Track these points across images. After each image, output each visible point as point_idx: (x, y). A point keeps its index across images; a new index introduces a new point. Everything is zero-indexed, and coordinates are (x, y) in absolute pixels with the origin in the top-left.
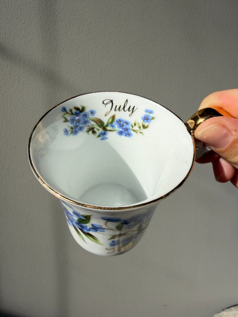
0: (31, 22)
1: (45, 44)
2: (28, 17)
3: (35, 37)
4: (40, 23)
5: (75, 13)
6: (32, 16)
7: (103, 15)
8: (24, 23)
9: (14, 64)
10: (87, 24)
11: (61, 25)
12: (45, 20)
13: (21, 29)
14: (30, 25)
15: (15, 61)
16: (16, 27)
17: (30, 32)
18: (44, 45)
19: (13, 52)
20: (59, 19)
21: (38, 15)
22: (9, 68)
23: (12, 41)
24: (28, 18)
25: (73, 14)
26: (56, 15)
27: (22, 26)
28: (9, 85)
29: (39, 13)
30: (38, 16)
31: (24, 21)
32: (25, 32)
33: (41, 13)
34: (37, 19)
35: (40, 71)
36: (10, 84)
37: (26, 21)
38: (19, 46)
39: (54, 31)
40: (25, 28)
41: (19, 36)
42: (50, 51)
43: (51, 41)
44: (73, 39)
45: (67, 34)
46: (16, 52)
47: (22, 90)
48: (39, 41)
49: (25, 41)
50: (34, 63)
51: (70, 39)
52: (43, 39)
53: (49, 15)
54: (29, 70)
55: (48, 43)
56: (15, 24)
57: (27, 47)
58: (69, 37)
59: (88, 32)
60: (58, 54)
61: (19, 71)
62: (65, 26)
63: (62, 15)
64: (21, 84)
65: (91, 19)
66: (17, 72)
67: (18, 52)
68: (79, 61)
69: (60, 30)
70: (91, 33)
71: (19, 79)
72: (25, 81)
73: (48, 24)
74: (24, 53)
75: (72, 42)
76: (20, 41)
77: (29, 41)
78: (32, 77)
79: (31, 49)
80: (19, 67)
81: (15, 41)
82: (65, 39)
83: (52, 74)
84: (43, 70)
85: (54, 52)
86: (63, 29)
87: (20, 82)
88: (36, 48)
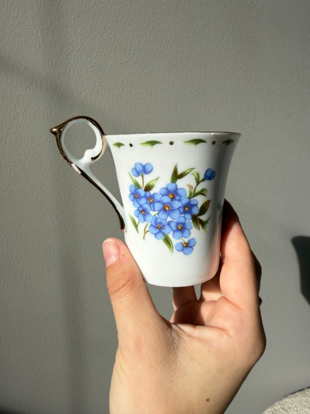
0: (27, 15)
1: (46, 45)
2: (22, 8)
3: (33, 36)
4: (39, 16)
5: (87, 3)
6: (27, 7)
7: (123, 7)
8: (16, 17)
9: (5, 73)
10: (103, 19)
11: (67, 20)
12: (46, 13)
13: (13, 24)
14: (25, 20)
15: (5, 68)
16: (6, 22)
17: (25, 29)
18: (45, 47)
19: (3, 56)
20: (65, 11)
21: (35, 5)
24: (22, 10)
25: (83, 4)
26: (60, 6)
29: (38, 3)
30: (36, 7)
31: (17, 14)
32: (18, 28)
33: (40, 3)
34: (35, 11)
35: (40, 82)
37: (19, 13)
38: (10, 47)
39: (58, 27)
40: (18, 23)
41: (10, 34)
42: (53, 54)
43: (54, 41)
44: (83, 39)
45: (76, 31)
46: (6, 57)
47: (15, 107)
48: (38, 41)
49: (19, 40)
50: (32, 71)
51: (80, 39)
52: (43, 38)
53: (51, 6)
54: (25, 81)
55: (50, 44)
56: (4, 17)
57: (22, 49)
58: (79, 35)
59: (104, 29)
60: (64, 59)
61: (11, 82)
62: (73, 20)
63: (68, 6)
64: (15, 100)
65: (108, 11)
66: (9, 83)
67: (9, 56)
68: (93, 69)
69: (66, 27)
70: (108, 30)
71: (12, 93)
72: (20, 96)
73: (49, 18)
74: (18, 57)
75: (83, 43)
76: (12, 40)
77: (24, 41)
78: (30, 90)
79: (27, 52)
80: (11, 76)
81: (5, 41)
82: (73, 38)
83: (56, 86)
84: (44, 81)
85: (59, 56)
86: (70, 24)
87: (14, 97)
88: (34, 51)
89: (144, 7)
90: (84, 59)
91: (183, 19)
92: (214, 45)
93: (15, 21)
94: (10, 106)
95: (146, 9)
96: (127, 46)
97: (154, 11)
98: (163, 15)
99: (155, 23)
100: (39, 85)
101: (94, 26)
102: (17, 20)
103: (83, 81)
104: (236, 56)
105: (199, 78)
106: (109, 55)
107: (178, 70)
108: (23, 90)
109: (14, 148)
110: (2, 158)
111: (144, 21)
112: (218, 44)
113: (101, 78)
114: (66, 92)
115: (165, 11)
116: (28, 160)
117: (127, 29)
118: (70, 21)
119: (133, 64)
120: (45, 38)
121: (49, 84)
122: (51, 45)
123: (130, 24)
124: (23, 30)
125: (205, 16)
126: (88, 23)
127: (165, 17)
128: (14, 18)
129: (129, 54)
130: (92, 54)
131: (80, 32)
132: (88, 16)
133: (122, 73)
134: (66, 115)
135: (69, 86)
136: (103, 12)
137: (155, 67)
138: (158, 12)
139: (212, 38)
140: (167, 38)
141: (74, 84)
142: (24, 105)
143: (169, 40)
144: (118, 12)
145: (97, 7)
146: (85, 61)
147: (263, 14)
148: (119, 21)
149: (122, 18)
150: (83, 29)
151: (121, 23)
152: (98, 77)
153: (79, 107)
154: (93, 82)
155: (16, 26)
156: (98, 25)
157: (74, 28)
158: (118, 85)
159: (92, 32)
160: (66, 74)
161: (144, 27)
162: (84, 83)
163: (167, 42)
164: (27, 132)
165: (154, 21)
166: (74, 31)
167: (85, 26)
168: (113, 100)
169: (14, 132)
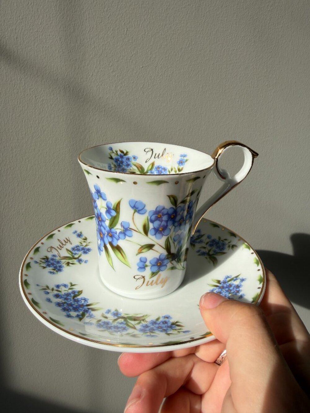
0: (51, 22)
1: (69, 50)
2: (47, 15)
3: (56, 42)
4: (63, 23)
5: (109, 8)
6: (51, 14)
7: (145, 11)
8: (41, 24)
9: (30, 79)
10: (124, 24)
11: (90, 25)
12: (69, 19)
13: (37, 31)
14: (49, 26)
15: (30, 74)
16: (30, 29)
17: (49, 35)
18: (68, 53)
19: (28, 62)
20: (88, 17)
21: (59, 12)
22: (24, 83)
23: (26, 47)
24: (46, 17)
25: (105, 10)
26: (83, 12)
27: (39, 27)
28: (23, 107)
29: (61, 10)
30: (60, 13)
31: (42, 21)
32: (42, 35)
33: (63, 10)
34: (58, 18)
35: (63, 87)
36: (25, 105)
37: (44, 20)
38: (35, 54)
39: (81, 33)
40: (42, 30)
41: (35, 41)
42: (76, 59)
43: (77, 46)
44: (106, 44)
45: (98, 37)
46: (31, 63)
47: (40, 112)
48: (61, 47)
49: (43, 47)
50: (56, 76)
51: (102, 44)
52: (66, 44)
53: (75, 12)
54: (49, 86)
55: (73, 49)
56: (29, 24)
57: (46, 56)
58: (101, 41)
59: (126, 34)
60: (87, 65)
61: (36, 88)
62: (95, 26)
63: (90, 12)
64: (39, 105)
65: (130, 16)
66: (33, 89)
67: (34, 62)
68: (114, 73)
69: (89, 32)
70: (130, 35)
71: (37, 98)
72: (44, 101)
73: (73, 24)
74: (42, 63)
75: (105, 48)
76: (37, 47)
77: (49, 47)
78: (54, 94)
79: (51, 58)
80: (36, 82)
81: (30, 48)
82: (95, 44)
83: (79, 91)
84: (68, 86)
85: (82, 61)
86: (93, 30)
87: (38, 102)
88: (58, 57)
89: (165, 11)
90: (106, 64)
91: (204, 22)
92: (235, 48)
93: (40, 28)
94: (35, 111)
95: (168, 13)
96: (148, 50)
97: (175, 15)
98: (184, 19)
99: (176, 27)
100: (63, 90)
101: (116, 31)
102: (41, 26)
103: (105, 85)
104: (256, 58)
105: (219, 80)
106: (130, 59)
107: (198, 72)
108: (47, 95)
109: (39, 151)
110: (27, 161)
111: (165, 25)
112: (239, 46)
113: (122, 82)
114: (88, 96)
115: (186, 15)
116: (52, 162)
117: (148, 33)
118: (92, 26)
119: (154, 68)
120: (68, 44)
121: (72, 88)
122: (74, 51)
123: (152, 28)
124: (47, 36)
125: (226, 19)
126: (110, 28)
127: (186, 21)
128: (39, 25)
129: (150, 58)
130: (113, 59)
131: (102, 37)
132: (110, 22)
133: (144, 76)
134: (89, 119)
135: (92, 90)
136: (125, 17)
137: (176, 70)
138: (179, 15)
139: (233, 40)
140: (188, 41)
141: (96, 88)
142: (48, 110)
143: (190, 43)
144: (140, 16)
145: (119, 12)
146: (107, 66)
147: (285, 14)
148: (141, 25)
149: (143, 22)
150: (105, 34)
151: (142, 27)
152: (119, 81)
153: (101, 110)
154: (114, 86)
155: (40, 33)
156: (120, 30)
157: (96, 33)
158: (139, 89)
159: (114, 37)
160: (88, 79)
161: (165, 31)
162: (106, 87)
163: (188, 46)
164: (52, 135)
165: (175, 24)
166: (96, 36)
167: (107, 31)
168: (134, 104)
169: (39, 135)
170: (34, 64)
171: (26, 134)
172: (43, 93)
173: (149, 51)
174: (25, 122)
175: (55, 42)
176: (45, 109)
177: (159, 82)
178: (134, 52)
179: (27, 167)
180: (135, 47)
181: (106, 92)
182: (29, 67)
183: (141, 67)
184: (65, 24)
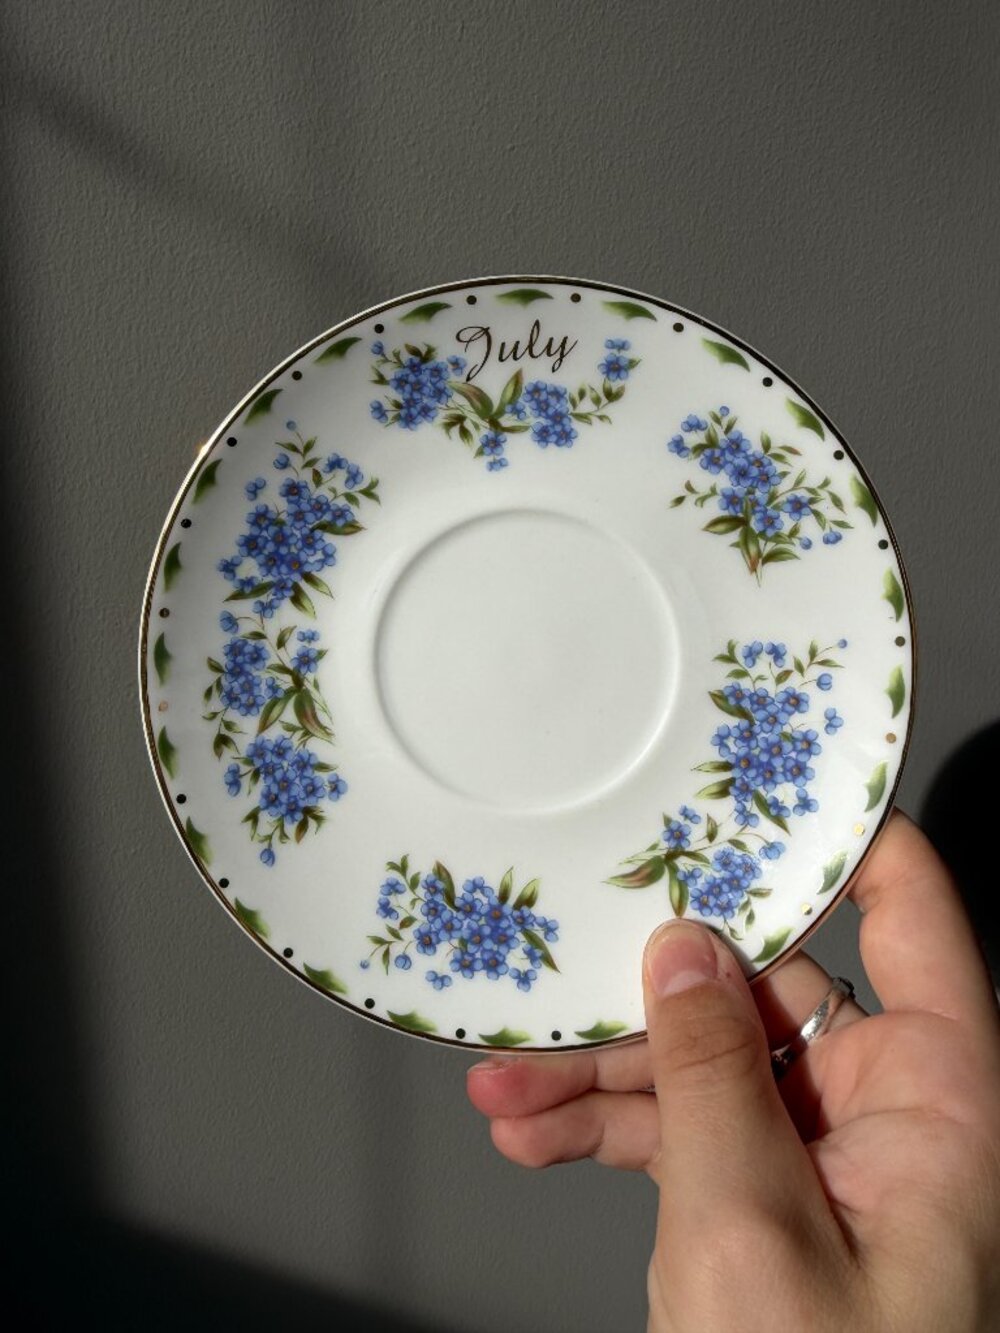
170: (168, 140)
171: (143, 371)
172: (194, 237)
173: (533, 94)
174: (138, 329)
175: (234, 69)
176: (202, 288)
177: (566, 197)
178: (487, 100)
179: (144, 478)
180: (488, 84)
181: (396, 231)
182: (149, 152)
183: (509, 147)
184: (264, 10)
